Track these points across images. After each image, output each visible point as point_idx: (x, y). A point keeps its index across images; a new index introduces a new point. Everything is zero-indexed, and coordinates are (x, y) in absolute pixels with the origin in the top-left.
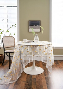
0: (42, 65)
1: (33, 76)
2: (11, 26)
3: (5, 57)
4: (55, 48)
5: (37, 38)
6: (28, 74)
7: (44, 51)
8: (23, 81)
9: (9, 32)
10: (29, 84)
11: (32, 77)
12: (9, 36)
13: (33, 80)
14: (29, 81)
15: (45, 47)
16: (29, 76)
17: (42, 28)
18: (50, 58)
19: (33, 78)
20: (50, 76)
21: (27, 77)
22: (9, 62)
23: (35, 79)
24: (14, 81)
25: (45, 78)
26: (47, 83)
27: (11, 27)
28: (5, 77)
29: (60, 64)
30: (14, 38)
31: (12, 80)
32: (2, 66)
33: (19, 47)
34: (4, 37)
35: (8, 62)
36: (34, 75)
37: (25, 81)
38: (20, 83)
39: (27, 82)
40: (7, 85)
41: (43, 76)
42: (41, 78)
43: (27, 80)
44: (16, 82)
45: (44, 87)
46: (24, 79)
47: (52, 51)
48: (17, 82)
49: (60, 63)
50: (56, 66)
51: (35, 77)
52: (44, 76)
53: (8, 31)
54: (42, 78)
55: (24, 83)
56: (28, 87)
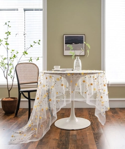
0: (88, 115)
1: (71, 132)
4: (111, 85)
5: (79, 63)
6: (63, 129)
7: (91, 84)
8: (54, 139)
9: (27, 54)
10: (63, 144)
11: (69, 133)
12: (28, 62)
13: (70, 137)
14: (63, 139)
15: (93, 77)
16: (64, 131)
17: (87, 44)
18: (102, 97)
20: (102, 131)
21: (60, 133)
22: (28, 112)
23: (76, 136)
24: (37, 138)
25: (94, 133)
26: (96, 141)
27: (31, 46)
28: (20, 133)
29: (120, 113)
30: (37, 67)
31: (33, 137)
32: (14, 117)
33: (47, 78)
34: (18, 64)
35: (25, 112)
36: (73, 130)
37: (57, 138)
38: (47, 142)
39: (61, 141)
40: (25, 146)
41: (88, 131)
42: (86, 134)
43: (61, 137)
44: (41, 140)
45: (91, 147)
46: (56, 136)
47: (105, 85)
48: (43, 140)
49: (121, 111)
50: (113, 117)
51: (75, 133)
52: (92, 131)
53: (26, 52)
54: (88, 134)
55: (55, 141)
56: (62, 148)
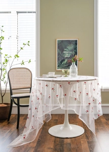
0: (81, 122)
1: (65, 140)
2: (22, 46)
3: (13, 108)
4: (104, 90)
6: (57, 137)
8: (49, 148)
11: (63, 141)
13: (65, 146)
14: (58, 147)
16: (58, 139)
19: (65, 143)
20: (96, 139)
21: (55, 142)
23: (70, 144)
25: (88, 142)
26: (90, 151)
27: (22, 48)
36: (67, 138)
37: (52, 147)
38: (42, 151)
39: (56, 150)
41: (83, 139)
42: (80, 142)
43: (55, 146)
44: (36, 150)
46: (50, 145)
50: (107, 124)
51: (69, 141)
52: (86, 140)
53: (17, 55)
54: (82, 142)
55: (50, 150)
